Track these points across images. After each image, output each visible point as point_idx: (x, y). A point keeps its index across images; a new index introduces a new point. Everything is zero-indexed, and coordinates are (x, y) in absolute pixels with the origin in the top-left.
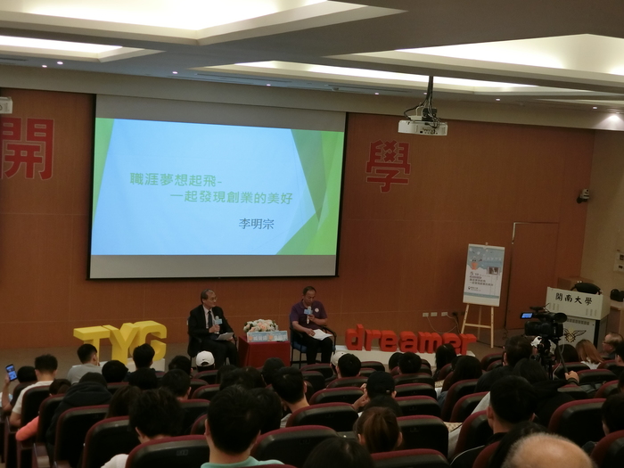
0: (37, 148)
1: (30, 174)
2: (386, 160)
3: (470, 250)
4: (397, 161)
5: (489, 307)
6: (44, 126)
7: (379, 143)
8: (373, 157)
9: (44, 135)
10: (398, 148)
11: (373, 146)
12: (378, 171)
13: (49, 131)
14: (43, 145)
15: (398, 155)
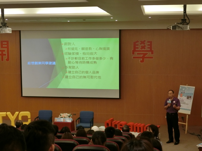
0: (4, 51)
1: (2, 60)
2: (141, 49)
3: (180, 88)
4: (147, 49)
5: (185, 115)
6: (6, 43)
7: (137, 42)
8: (135, 48)
9: (6, 46)
10: (146, 44)
11: (135, 43)
12: (138, 54)
13: (8, 44)
14: (6, 49)
15: (147, 46)
